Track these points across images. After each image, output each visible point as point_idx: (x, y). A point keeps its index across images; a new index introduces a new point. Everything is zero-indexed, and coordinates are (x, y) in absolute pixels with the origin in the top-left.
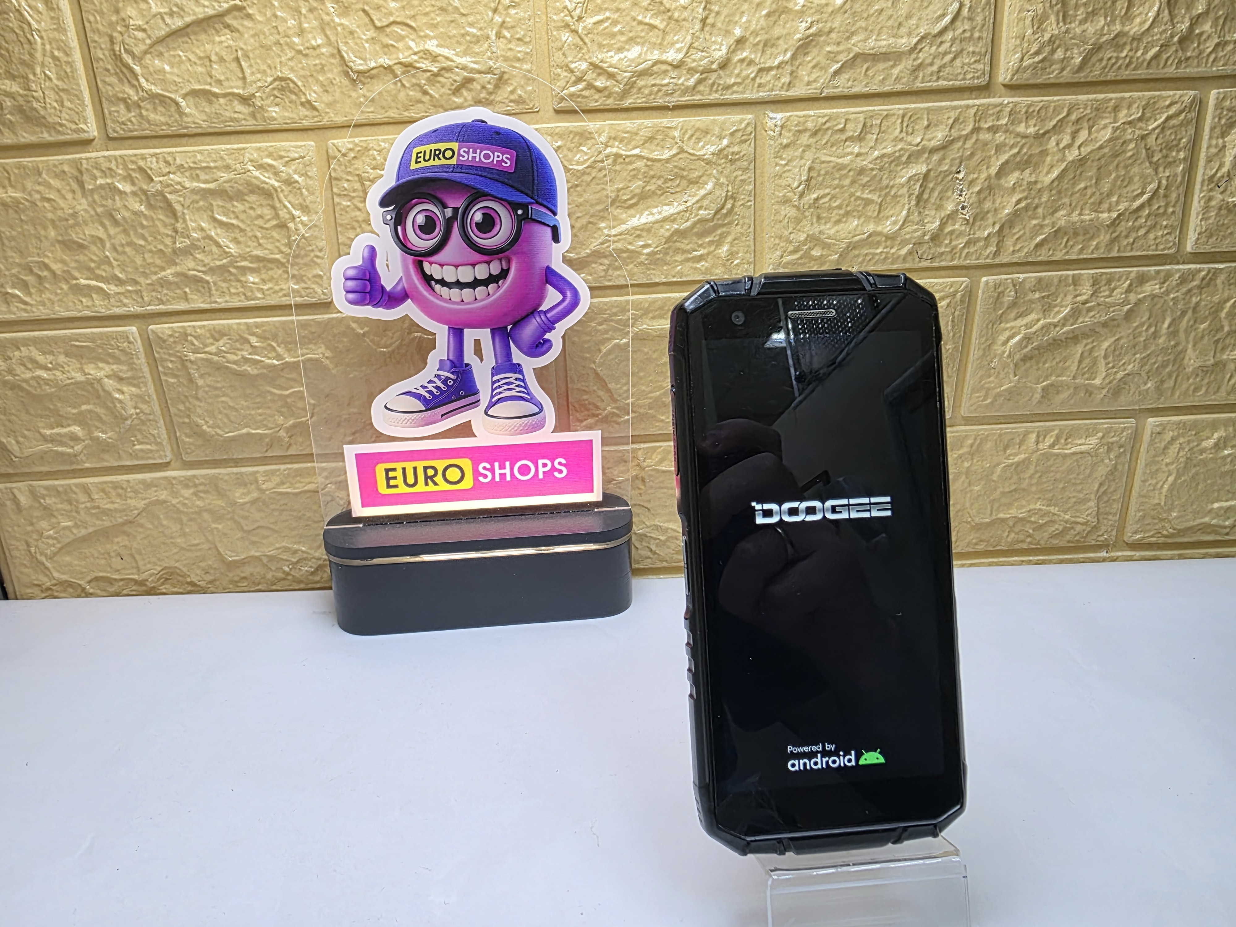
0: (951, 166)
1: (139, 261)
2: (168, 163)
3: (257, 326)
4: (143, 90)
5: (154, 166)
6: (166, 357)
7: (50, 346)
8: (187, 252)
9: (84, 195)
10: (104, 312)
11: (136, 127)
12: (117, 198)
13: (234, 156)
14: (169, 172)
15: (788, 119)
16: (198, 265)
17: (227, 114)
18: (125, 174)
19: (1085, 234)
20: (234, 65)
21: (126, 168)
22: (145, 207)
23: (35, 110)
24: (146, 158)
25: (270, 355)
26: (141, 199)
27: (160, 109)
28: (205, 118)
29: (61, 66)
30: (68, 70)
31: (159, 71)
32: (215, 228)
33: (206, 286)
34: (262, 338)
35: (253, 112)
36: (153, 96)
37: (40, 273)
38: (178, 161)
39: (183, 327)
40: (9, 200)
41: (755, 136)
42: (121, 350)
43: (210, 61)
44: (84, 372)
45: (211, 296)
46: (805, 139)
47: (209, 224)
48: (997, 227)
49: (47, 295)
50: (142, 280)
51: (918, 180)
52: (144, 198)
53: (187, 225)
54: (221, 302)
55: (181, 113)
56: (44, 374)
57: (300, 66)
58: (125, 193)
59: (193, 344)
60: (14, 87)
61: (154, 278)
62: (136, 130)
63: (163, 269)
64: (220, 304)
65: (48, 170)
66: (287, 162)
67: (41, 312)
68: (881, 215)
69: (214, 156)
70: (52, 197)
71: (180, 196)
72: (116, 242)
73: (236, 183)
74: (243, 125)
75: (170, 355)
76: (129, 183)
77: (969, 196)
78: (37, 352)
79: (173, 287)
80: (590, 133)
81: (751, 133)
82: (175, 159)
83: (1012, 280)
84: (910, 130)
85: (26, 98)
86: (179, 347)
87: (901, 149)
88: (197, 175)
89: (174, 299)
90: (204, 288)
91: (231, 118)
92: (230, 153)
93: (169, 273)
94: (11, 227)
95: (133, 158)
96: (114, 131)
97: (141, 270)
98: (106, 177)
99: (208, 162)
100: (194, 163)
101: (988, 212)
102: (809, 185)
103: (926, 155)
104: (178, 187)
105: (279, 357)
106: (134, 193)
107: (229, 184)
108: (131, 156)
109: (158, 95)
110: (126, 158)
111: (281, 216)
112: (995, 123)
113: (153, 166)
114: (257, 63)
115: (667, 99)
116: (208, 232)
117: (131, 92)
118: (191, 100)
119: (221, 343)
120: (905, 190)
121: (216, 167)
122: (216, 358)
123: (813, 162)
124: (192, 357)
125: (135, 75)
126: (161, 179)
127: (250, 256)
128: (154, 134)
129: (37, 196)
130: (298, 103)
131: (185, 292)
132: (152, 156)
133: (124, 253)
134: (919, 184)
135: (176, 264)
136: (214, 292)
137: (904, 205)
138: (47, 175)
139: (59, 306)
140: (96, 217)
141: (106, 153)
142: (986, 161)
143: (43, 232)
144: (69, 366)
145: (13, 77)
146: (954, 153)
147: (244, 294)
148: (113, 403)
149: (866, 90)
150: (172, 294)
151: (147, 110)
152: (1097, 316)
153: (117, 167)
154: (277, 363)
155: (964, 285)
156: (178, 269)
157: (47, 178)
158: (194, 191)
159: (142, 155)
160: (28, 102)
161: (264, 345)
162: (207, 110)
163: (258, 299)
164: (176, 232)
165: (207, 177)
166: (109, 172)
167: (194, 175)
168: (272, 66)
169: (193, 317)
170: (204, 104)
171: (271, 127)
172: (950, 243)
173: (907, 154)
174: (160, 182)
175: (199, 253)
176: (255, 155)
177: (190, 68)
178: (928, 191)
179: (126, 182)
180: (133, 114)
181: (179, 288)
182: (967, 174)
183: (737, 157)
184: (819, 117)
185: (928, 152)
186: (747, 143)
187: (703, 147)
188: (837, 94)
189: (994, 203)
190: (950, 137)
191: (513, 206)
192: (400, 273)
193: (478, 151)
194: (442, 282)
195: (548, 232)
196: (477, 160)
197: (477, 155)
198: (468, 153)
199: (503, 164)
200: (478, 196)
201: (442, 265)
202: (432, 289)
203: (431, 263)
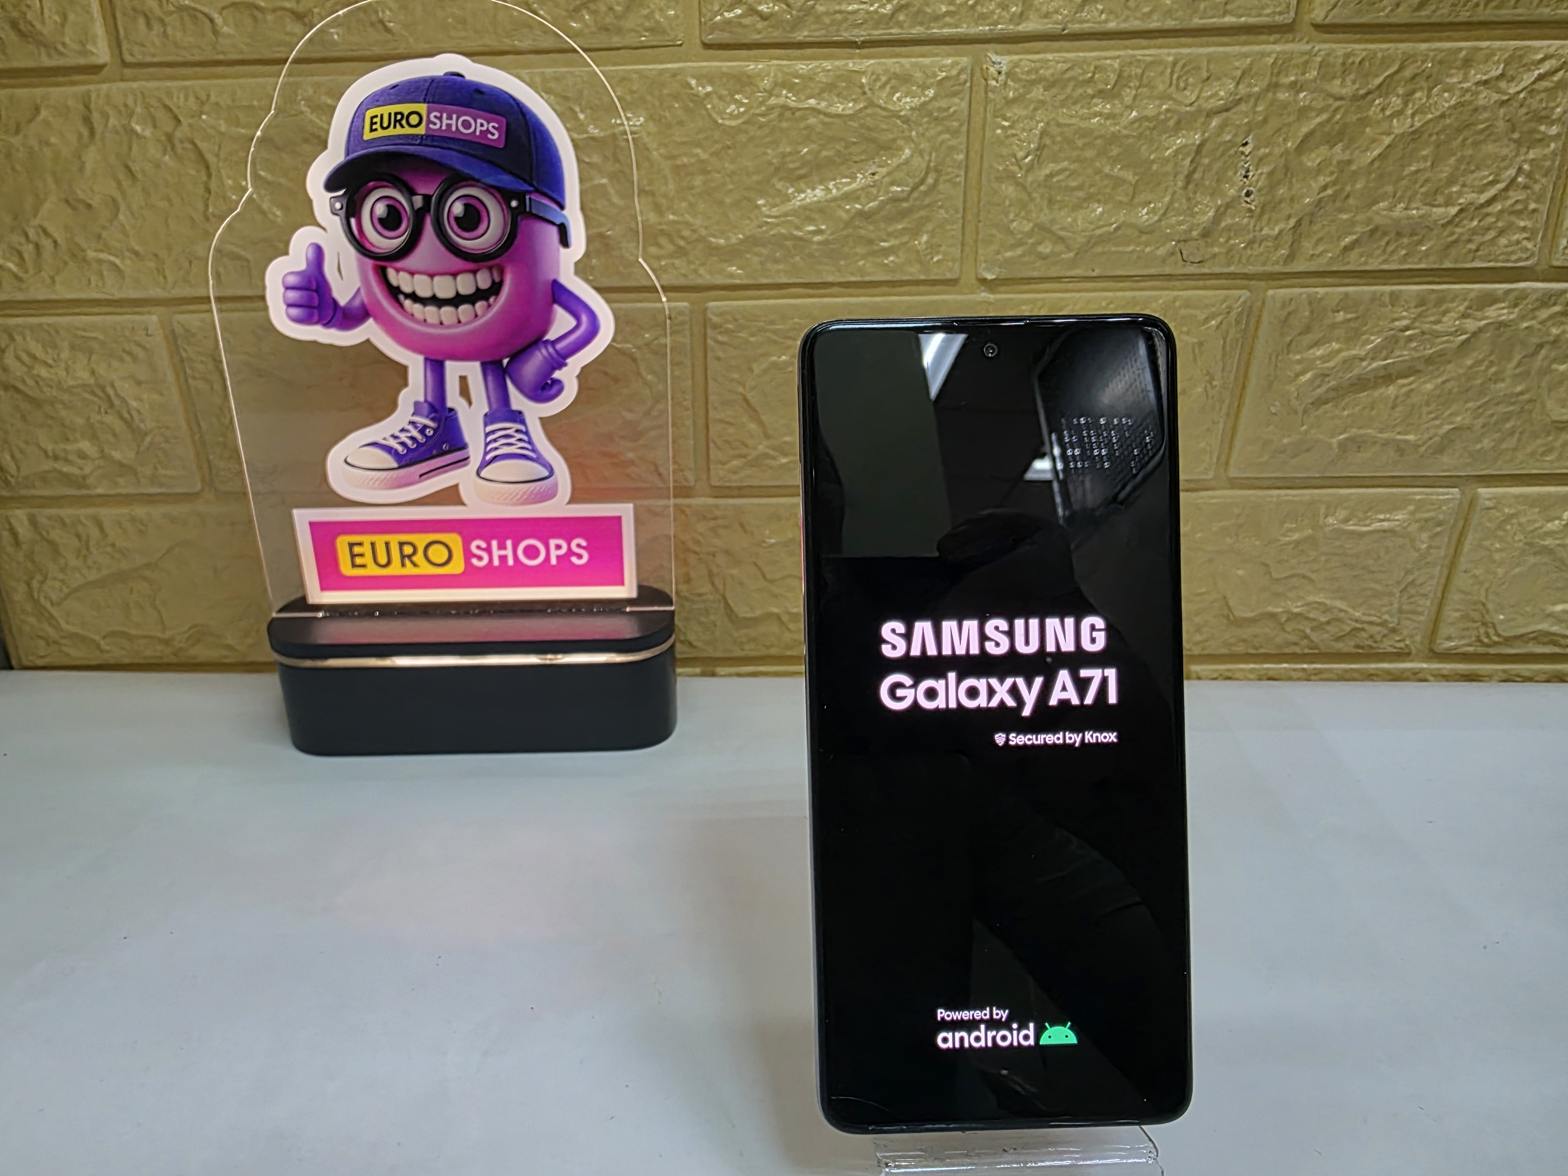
0: (1235, 135)
10: (118, 294)
11: (159, 50)
15: (1017, 65)
18: (145, 112)
19: (1411, 235)
23: (30, 23)
24: (171, 93)
26: (165, 147)
27: (190, 26)
28: (248, 41)
36: (181, 9)
38: (213, 98)
41: (971, 87)
46: (1038, 92)
48: (1292, 222)
51: (1188, 154)
52: (168, 146)
53: (222, 182)
55: (217, 33)
62: (159, 54)
68: (1136, 200)
71: (215, 144)
76: (150, 124)
77: (1259, 177)
80: (749, 77)
81: (965, 82)
82: (209, 95)
83: (1309, 296)
84: (1182, 85)
85: (20, 8)
87: (1167, 110)
88: (236, 117)
95: (155, 93)
96: (132, 54)
98: (120, 115)
99: (251, 100)
100: (234, 100)
101: (1281, 202)
102: (1039, 157)
103: (1202, 119)
104: (212, 132)
106: (155, 139)
108: (154, 90)
109: (189, 9)
110: (146, 92)
112: (1300, 77)
113: (180, 104)
115: (856, 31)
117: (153, 3)
118: (229, 16)
120: (1169, 168)
121: (260, 107)
123: (1048, 124)
126: (190, 120)
128: (181, 60)
132: (180, 90)
134: (1189, 159)
137: (1167, 188)
139: (61, 285)
141: (122, 85)
142: (1285, 130)
146: (1240, 116)
149: (1124, 26)
151: (173, 27)
152: (1421, 348)
153: (135, 104)
155: (1242, 300)
159: (167, 88)
160: (23, 13)
162: (250, 29)
165: (249, 120)
166: (124, 110)
167: (232, 117)
170: (246, 21)
171: (332, 54)
172: (1227, 241)
173: (1176, 118)
176: (311, 92)
178: (1200, 169)
179: (147, 124)
180: (155, 32)
182: (1257, 148)
183: (945, 114)
184: (1058, 62)
185: (1205, 114)
186: (961, 96)
187: (899, 99)
188: (1087, 30)
189: (1290, 189)
190: (1236, 94)
191: (504, 195)
192: (357, 283)
193: (454, 116)
194: (413, 297)
195: (553, 233)
196: (454, 129)
197: (453, 122)
198: (440, 119)
199: (490, 136)
200: (456, 180)
201: (412, 274)
202: (401, 305)
203: (398, 270)
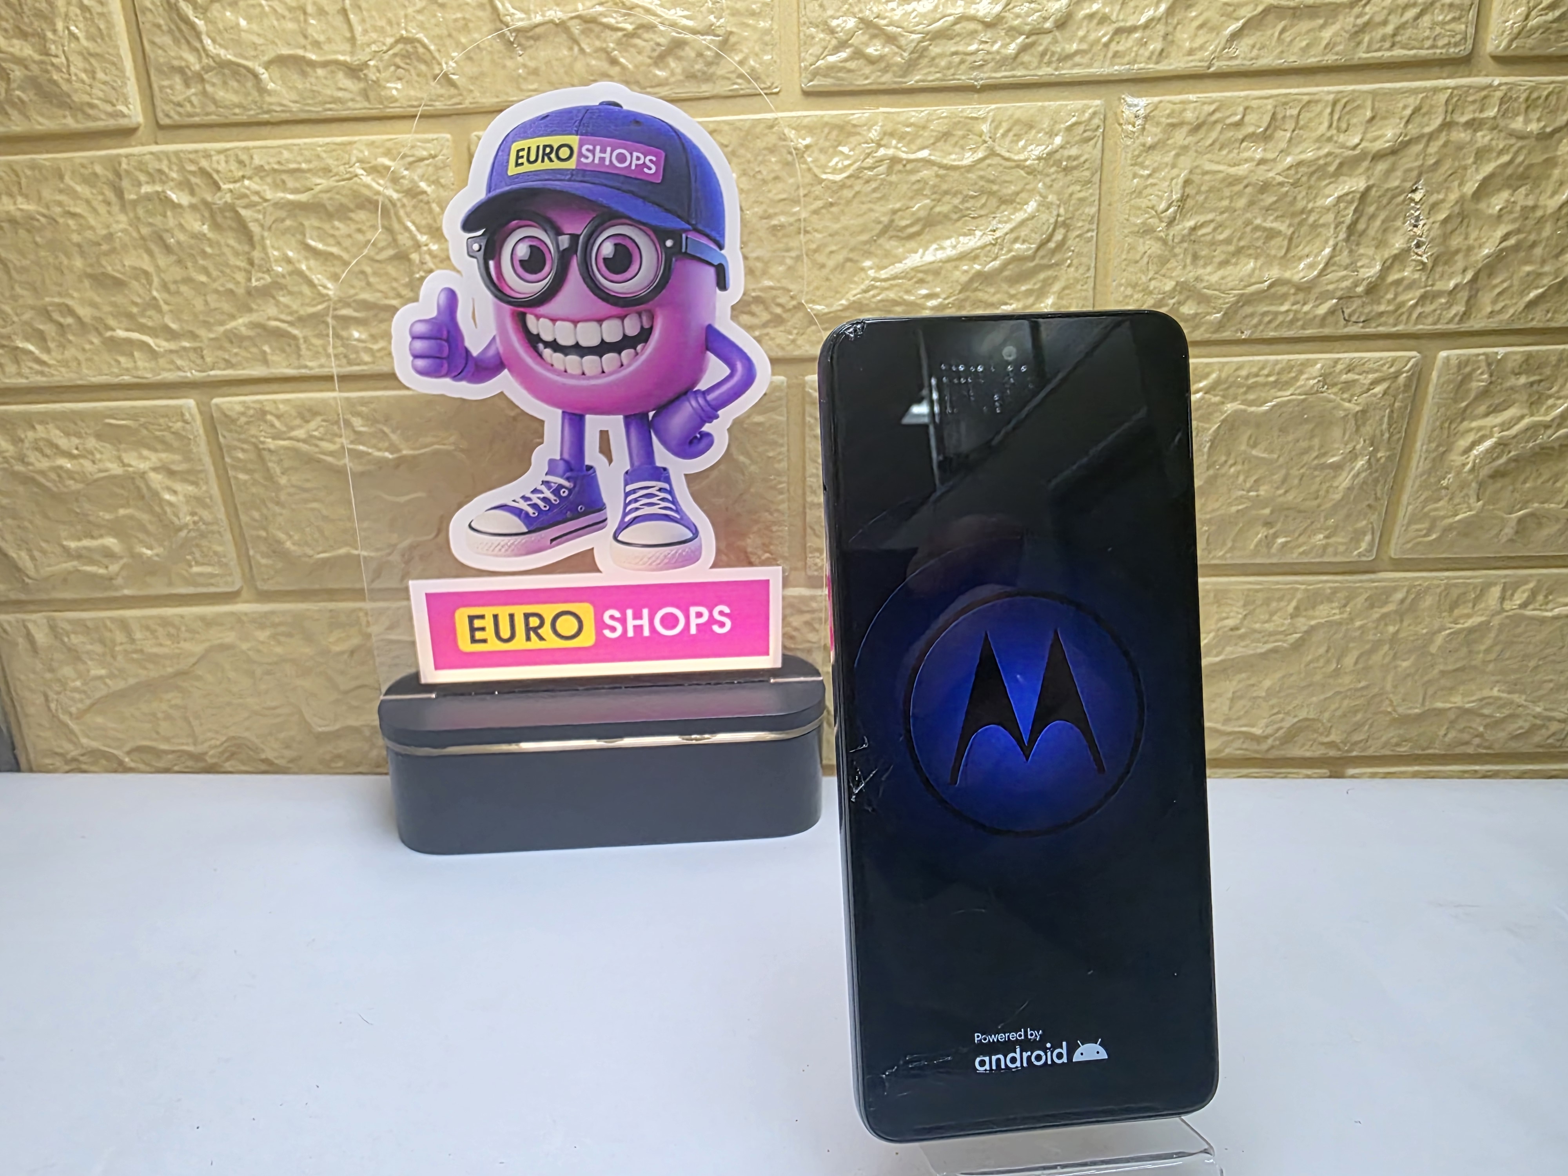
0: (1404, 181)
1: (199, 304)
2: (241, 163)
3: (363, 402)
4: (208, 55)
5: (222, 167)
6: (236, 443)
7: (76, 424)
8: (266, 292)
9: (123, 208)
10: (150, 377)
11: (198, 110)
12: (169, 213)
13: (334, 153)
14: (243, 177)
15: (1156, 107)
16: (282, 312)
17: (328, 92)
18: (181, 178)
20: (339, 21)
21: (182, 169)
22: (209, 226)
23: (55, 83)
24: (210, 156)
25: (381, 445)
26: (203, 216)
27: (234, 84)
28: (296, 98)
29: (92, 20)
30: (102, 26)
31: (232, 28)
32: (307, 259)
33: (292, 342)
34: (370, 420)
35: (365, 90)
36: (223, 65)
37: (62, 320)
38: (257, 161)
39: (259, 402)
40: (18, 214)
41: (1104, 133)
42: (173, 433)
43: (305, 13)
44: (122, 462)
45: (299, 356)
46: (1180, 136)
47: (299, 253)
48: (1469, 275)
49: (70, 352)
50: (202, 332)
51: (1352, 202)
52: (207, 214)
53: (266, 254)
54: (314, 367)
55: (262, 90)
56: (68, 465)
57: (433, 21)
58: (180, 206)
59: (272, 426)
60: (25, 49)
61: (221, 329)
62: (197, 115)
63: (233, 317)
64: (311, 369)
65: (73, 172)
66: (411, 163)
67: (63, 376)
68: (1291, 254)
69: (306, 153)
70: (78, 210)
71: (259, 211)
72: (167, 277)
73: (338, 193)
74: (348, 109)
75: (239, 440)
76: (187, 191)
77: (1429, 226)
78: (58, 432)
79: (246, 343)
80: (855, 126)
81: (1098, 127)
82: (252, 158)
83: (1487, 356)
84: (1344, 126)
85: (43, 66)
86: (253, 431)
87: (1328, 154)
88: (283, 182)
89: (247, 360)
90: (290, 345)
91: (332, 97)
92: (331, 149)
93: (240, 323)
94: (22, 254)
95: (192, 156)
96: (168, 116)
97: (201, 318)
98: (154, 182)
99: (300, 163)
100: (279, 163)
101: (1457, 251)
102: (1183, 207)
103: (1367, 164)
104: (256, 199)
105: (393, 448)
106: (193, 207)
107: (328, 195)
108: (190, 152)
109: (230, 63)
110: (182, 155)
111: (401, 242)
112: (1477, 115)
113: (220, 168)
114: (372, 17)
115: (973, 75)
116: (297, 265)
117: (191, 58)
118: (275, 71)
119: (313, 425)
120: (1330, 216)
121: (309, 170)
122: (304, 447)
123: (1190, 172)
124: (271, 444)
125: (198, 35)
126: (231, 186)
127: (354, 301)
128: (222, 120)
129: (58, 210)
130: (429, 76)
131: (264, 352)
132: (219, 152)
133: (178, 293)
134: (1353, 207)
135: (250, 310)
136: (304, 352)
137: (1328, 239)
138: (72, 179)
139: (89, 368)
140: (141, 242)
141: (155, 148)
142: (1460, 174)
143: (65, 262)
144: (101, 453)
145: (24, 35)
146: (1409, 160)
147: (346, 356)
148: (162, 508)
149: (1278, 63)
150: (244, 353)
151: (214, 85)
153: (170, 169)
154: (390, 456)
155: (1411, 362)
156: (254, 317)
157: (72, 183)
158: (278, 205)
159: (205, 151)
160: (47, 71)
161: (372, 430)
162: (300, 86)
163: (366, 363)
164: (251, 263)
165: (298, 185)
166: (158, 176)
167: (278, 181)
168: (394, 20)
169: (275, 387)
170: (295, 77)
171: (389, 111)
172: (1395, 298)
173: (1337, 162)
174: (231, 191)
175: (283, 296)
176: (366, 153)
177: (275, 23)
178: (1365, 218)
179: (183, 190)
180: (193, 90)
181: (255, 345)
182: (1428, 194)
183: (1075, 163)
184: (1204, 103)
185: (1370, 158)
186: (1092, 142)
187: (1024, 148)
188: (1234, 69)
189: (1466, 238)
190: (1406, 136)
191: (659, 234)
192: (492, 331)
193: (609, 149)
194: (555, 346)
195: (710, 273)
196: (607, 163)
197: (607, 156)
198: (593, 152)
199: (646, 170)
200: (608, 217)
201: (554, 320)
202: (540, 355)
203: (538, 317)
